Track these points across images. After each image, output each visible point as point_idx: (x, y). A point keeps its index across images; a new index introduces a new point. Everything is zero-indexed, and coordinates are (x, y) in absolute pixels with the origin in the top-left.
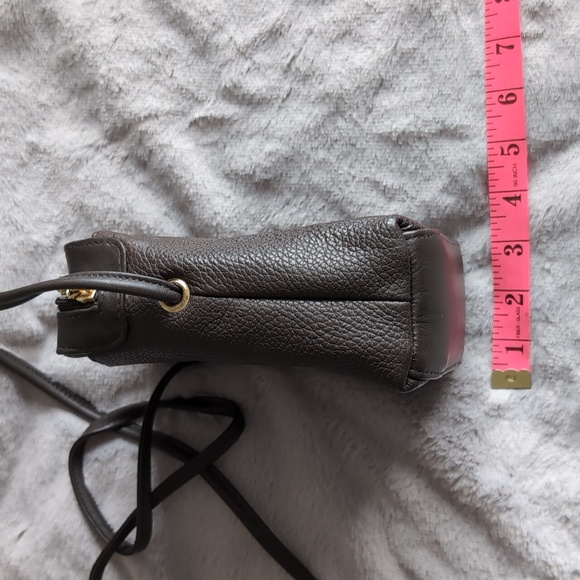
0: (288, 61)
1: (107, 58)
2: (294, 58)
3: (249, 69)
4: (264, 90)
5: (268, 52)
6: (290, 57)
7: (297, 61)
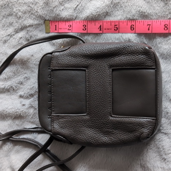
0: (76, 6)
1: (16, 6)
2: (78, 5)
3: (63, 9)
4: (68, 16)
5: (69, 3)
6: (77, 5)
7: (79, 6)
